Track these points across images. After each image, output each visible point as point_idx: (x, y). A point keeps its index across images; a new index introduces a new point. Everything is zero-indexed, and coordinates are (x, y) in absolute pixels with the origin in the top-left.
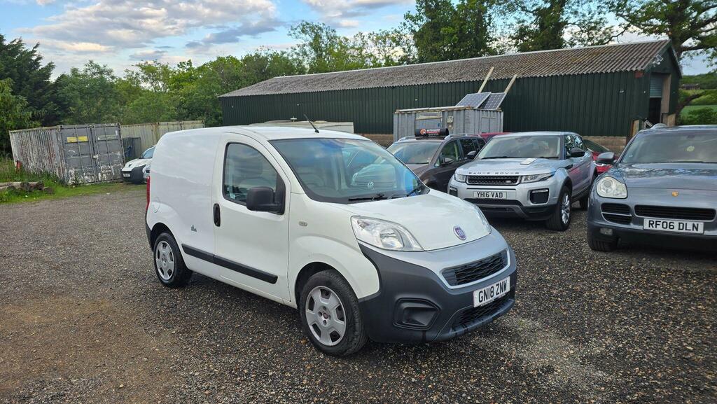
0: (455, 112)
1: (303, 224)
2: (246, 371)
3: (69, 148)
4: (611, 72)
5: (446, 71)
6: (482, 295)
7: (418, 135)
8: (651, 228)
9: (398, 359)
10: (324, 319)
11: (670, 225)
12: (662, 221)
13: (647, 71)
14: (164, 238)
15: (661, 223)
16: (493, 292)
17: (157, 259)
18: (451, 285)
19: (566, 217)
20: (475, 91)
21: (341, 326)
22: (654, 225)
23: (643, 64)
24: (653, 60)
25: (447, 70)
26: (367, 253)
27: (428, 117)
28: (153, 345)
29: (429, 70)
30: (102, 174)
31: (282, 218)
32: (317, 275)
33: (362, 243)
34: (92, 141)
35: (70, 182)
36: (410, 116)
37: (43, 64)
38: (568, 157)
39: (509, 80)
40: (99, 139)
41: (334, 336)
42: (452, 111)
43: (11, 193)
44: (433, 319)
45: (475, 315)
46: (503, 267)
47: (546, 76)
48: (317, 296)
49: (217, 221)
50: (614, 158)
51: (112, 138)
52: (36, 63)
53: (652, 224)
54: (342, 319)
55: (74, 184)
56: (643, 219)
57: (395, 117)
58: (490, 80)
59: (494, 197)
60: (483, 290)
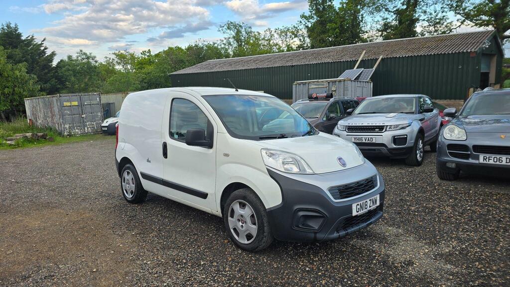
0: (337, 83)
1: (226, 155)
2: (184, 261)
3: (65, 110)
4: (452, 53)
5: (331, 54)
6: (359, 207)
7: (311, 98)
8: (485, 162)
9: (296, 254)
10: (241, 224)
11: (499, 160)
12: (493, 157)
13: (478, 52)
14: (128, 168)
15: (492, 158)
16: (367, 205)
17: (123, 183)
18: (335, 199)
19: (420, 156)
20: (352, 68)
21: (254, 229)
22: (487, 160)
23: (475, 47)
24: (483, 44)
25: (332, 54)
26: (273, 175)
27: (318, 86)
28: (119, 242)
29: (318, 54)
30: (88, 128)
31: (211, 151)
32: (236, 192)
33: (269, 168)
34: (81, 105)
35: (65, 134)
36: (304, 86)
37: (48, 53)
38: (421, 113)
39: (377, 59)
40: (86, 104)
41: (249, 237)
42: (335, 82)
43: (24, 141)
44: (322, 224)
45: (353, 222)
46: (374, 188)
47: (404, 56)
48: (236, 207)
49: (165, 155)
50: (456, 112)
51: (95, 103)
52: (44, 52)
53: (486, 159)
54: (254, 224)
55: (68, 135)
56: (479, 155)
57: (294, 87)
58: (363, 60)
59: (367, 141)
60: (359, 203)
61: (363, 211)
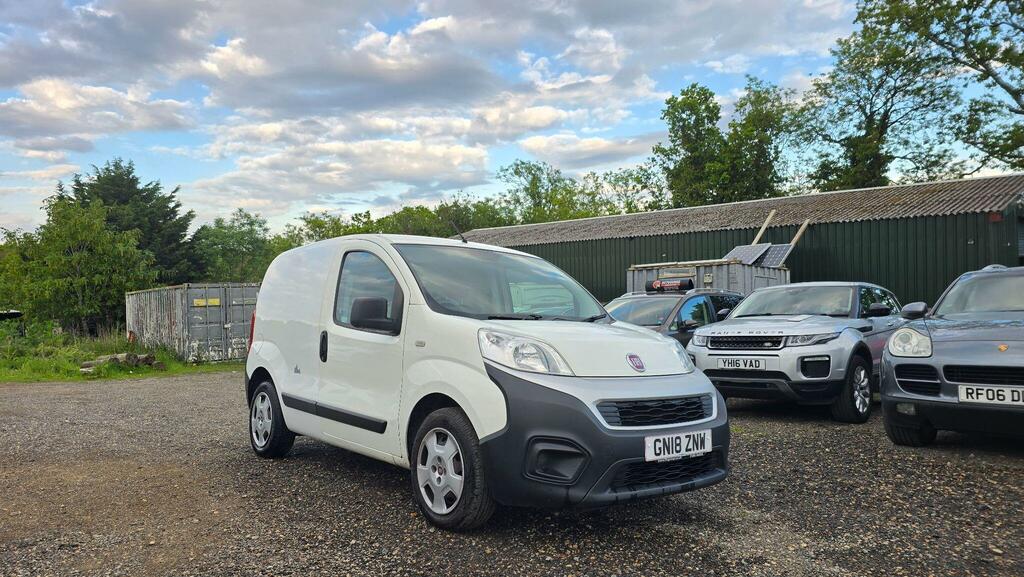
0: (714, 268)
1: (421, 344)
3: (195, 313)
4: (951, 214)
5: (708, 217)
6: (659, 445)
7: (650, 289)
8: (970, 400)
10: (437, 475)
11: (998, 395)
12: (986, 389)
13: (1006, 213)
14: (265, 389)
15: (984, 392)
16: (679, 445)
17: (253, 419)
18: (610, 423)
19: (863, 403)
20: (748, 242)
21: (456, 482)
22: (974, 395)
23: (1000, 204)
24: (1018, 198)
25: (710, 216)
26: (495, 375)
27: (670, 273)
29: (685, 216)
30: (233, 350)
31: (396, 339)
32: (436, 414)
33: (488, 362)
34: (225, 306)
35: (190, 358)
36: (650, 274)
37: (182, 212)
38: (864, 316)
39: (798, 227)
40: (234, 303)
41: (450, 499)
42: (711, 266)
43: (112, 367)
44: (580, 470)
46: (701, 417)
47: (853, 220)
48: (431, 442)
49: (323, 355)
50: (925, 311)
51: (251, 302)
52: (173, 212)
53: (971, 394)
54: (460, 473)
55: (195, 362)
56: (957, 386)
57: (629, 275)
58: (771, 228)
59: (748, 367)
60: (661, 438)
61: (671, 455)
